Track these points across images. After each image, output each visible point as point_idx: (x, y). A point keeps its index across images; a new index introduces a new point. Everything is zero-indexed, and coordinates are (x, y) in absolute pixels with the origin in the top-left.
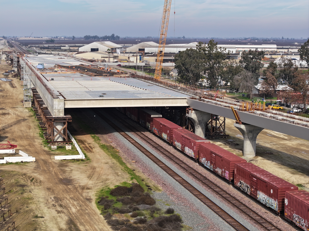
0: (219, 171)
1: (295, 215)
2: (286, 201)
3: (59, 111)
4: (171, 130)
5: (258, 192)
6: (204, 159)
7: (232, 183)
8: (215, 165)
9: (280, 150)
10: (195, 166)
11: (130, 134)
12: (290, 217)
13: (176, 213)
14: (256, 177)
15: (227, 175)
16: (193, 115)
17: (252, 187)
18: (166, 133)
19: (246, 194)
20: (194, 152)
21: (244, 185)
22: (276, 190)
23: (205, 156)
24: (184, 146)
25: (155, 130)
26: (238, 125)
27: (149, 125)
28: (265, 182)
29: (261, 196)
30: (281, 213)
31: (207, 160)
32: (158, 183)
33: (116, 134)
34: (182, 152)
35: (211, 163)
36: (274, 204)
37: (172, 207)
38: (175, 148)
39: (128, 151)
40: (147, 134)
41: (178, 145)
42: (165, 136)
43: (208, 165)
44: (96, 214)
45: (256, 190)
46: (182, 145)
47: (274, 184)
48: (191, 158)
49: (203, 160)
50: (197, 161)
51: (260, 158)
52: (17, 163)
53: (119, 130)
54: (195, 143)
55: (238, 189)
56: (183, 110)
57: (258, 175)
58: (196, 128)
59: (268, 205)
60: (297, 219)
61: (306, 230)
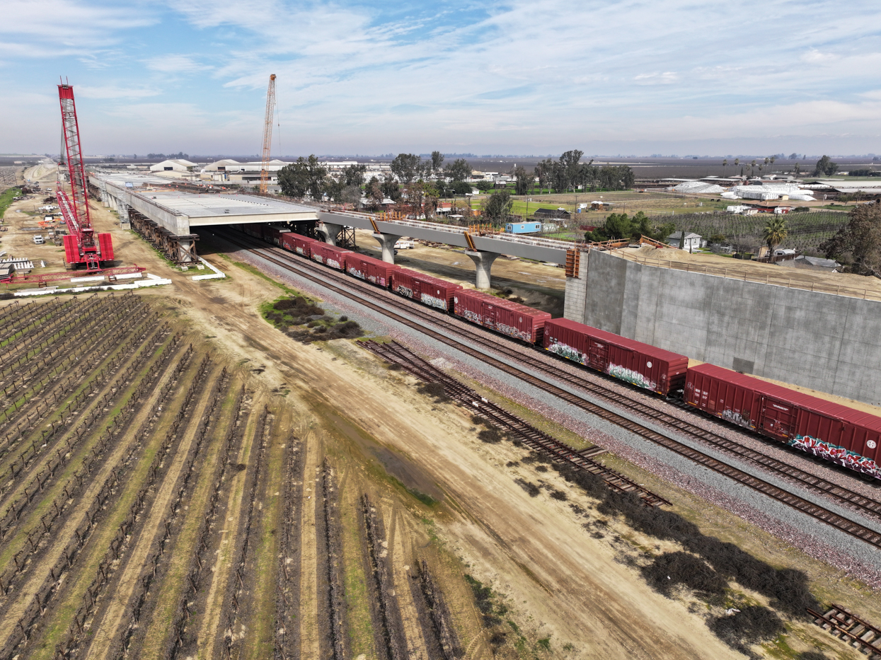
0: (373, 279)
1: (466, 311)
2: (456, 300)
3: (184, 229)
4: (306, 243)
5: (422, 294)
6: (353, 269)
7: (390, 289)
8: (368, 273)
9: (413, 257)
10: (343, 276)
11: (260, 250)
12: (461, 313)
13: (350, 319)
14: (418, 281)
15: (383, 282)
16: (324, 228)
17: (414, 290)
18: (301, 247)
19: (407, 298)
20: (340, 263)
21: (405, 289)
22: (443, 291)
23: (353, 266)
24: (325, 258)
25: (287, 245)
26: (376, 235)
27: (277, 241)
28: (430, 284)
29: (426, 298)
30: (450, 311)
31: (357, 269)
32: (316, 294)
33: (245, 251)
34: (325, 264)
35: (362, 272)
36: (443, 304)
37: (344, 315)
38: (314, 261)
39: (266, 267)
40: (277, 249)
41: (319, 258)
42: (299, 250)
43: (359, 274)
44: (269, 328)
45: (420, 292)
46: (324, 257)
47: (440, 285)
48: (335, 269)
49: (352, 270)
50: (345, 271)
51: (399, 264)
52: (151, 287)
53: (247, 248)
54: (340, 255)
55: (398, 294)
56: (312, 224)
57: (421, 279)
58: (327, 239)
59: (434, 306)
60: (468, 314)
61: (479, 323)
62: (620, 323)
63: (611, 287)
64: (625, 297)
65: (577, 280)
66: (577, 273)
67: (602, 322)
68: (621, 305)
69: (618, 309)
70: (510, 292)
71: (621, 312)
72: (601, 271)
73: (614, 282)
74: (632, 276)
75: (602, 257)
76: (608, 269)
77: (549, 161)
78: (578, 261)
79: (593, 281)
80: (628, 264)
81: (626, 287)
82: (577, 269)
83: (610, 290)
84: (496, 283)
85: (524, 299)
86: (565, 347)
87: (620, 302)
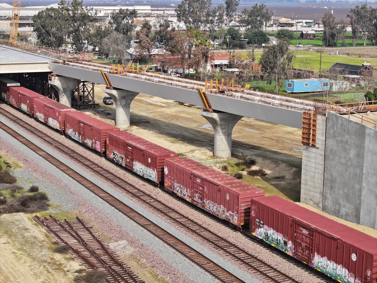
0: (89, 142)
1: (176, 185)
2: (166, 171)
4: (31, 100)
5: (134, 163)
6: (71, 130)
7: (104, 155)
8: (84, 136)
10: (62, 139)
12: (171, 187)
13: (40, 190)
14: (131, 146)
15: (98, 147)
16: (56, 82)
17: (127, 157)
18: (25, 103)
19: (120, 166)
20: (60, 123)
21: (118, 155)
22: (154, 158)
23: (72, 127)
24: (47, 116)
25: (13, 101)
26: (108, 91)
27: (4, 95)
28: (141, 150)
29: (138, 167)
30: (161, 185)
31: (75, 131)
32: (19, 159)
34: (46, 124)
35: (79, 134)
36: (153, 175)
37: (36, 184)
38: (37, 120)
41: (40, 116)
42: (24, 107)
43: (76, 137)
45: (132, 160)
46: (45, 116)
47: (152, 152)
48: (56, 131)
49: (70, 132)
50: (63, 133)
51: (135, 128)
54: (60, 113)
55: (112, 161)
56: (44, 76)
57: (134, 144)
58: (60, 97)
59: (146, 177)
60: (178, 189)
61: (188, 200)
62: (360, 204)
63: (350, 159)
64: (364, 171)
65: (314, 150)
66: (314, 140)
67: (342, 202)
68: (360, 182)
69: (357, 187)
70: (253, 163)
71: (360, 191)
72: (339, 138)
73: (352, 153)
74: (371, 146)
75: (340, 122)
76: (347, 137)
77: (364, 8)
78: (314, 126)
79: (331, 150)
80: (367, 131)
81: (365, 159)
82: (314, 135)
83: (349, 163)
84: (240, 152)
85: (268, 172)
86: (271, 232)
87: (359, 178)
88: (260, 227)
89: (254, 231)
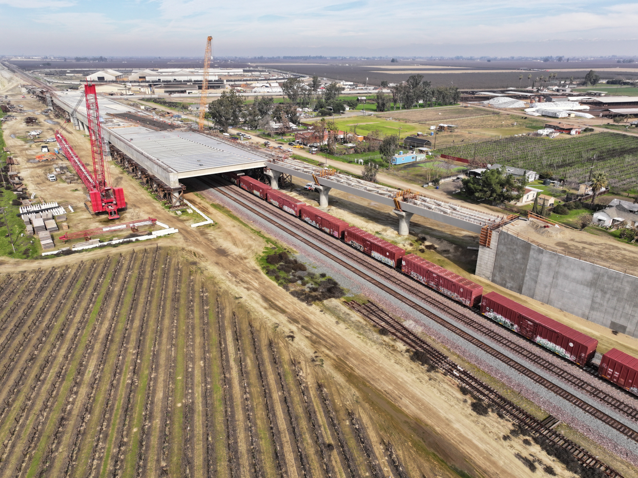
0: (326, 229)
1: (412, 273)
2: (404, 263)
3: (174, 182)
4: (262, 189)
5: (372, 252)
7: (342, 240)
8: (322, 225)
10: (297, 221)
11: (222, 188)
12: (407, 272)
14: (369, 241)
15: (336, 234)
16: (270, 173)
17: (365, 247)
18: (258, 190)
19: (359, 250)
20: (296, 211)
21: (357, 244)
23: (308, 216)
24: (282, 204)
25: (245, 186)
27: (235, 181)
28: (380, 246)
29: (375, 254)
30: (398, 267)
31: (312, 220)
32: (289, 244)
33: (211, 189)
34: (281, 208)
35: (317, 222)
36: (392, 263)
37: (324, 272)
39: (236, 209)
40: (233, 186)
41: (275, 202)
42: (256, 192)
43: (313, 223)
44: (274, 286)
45: (370, 250)
46: (280, 203)
47: (390, 249)
49: (307, 219)
50: (299, 218)
52: (165, 236)
53: (213, 187)
55: (350, 245)
57: (371, 240)
58: (272, 181)
59: (383, 261)
61: (424, 283)
62: (523, 284)
63: (517, 259)
64: (528, 267)
65: (488, 249)
66: (489, 244)
67: (508, 280)
69: (521, 274)
70: (424, 239)
71: (524, 277)
72: (509, 246)
73: (519, 256)
74: (535, 256)
75: (510, 238)
76: (515, 247)
78: (490, 237)
79: (501, 252)
80: (532, 247)
81: (529, 262)
82: (489, 242)
83: (516, 261)
85: (436, 246)
86: (499, 317)
87: (524, 271)
88: (489, 312)
89: (484, 312)
